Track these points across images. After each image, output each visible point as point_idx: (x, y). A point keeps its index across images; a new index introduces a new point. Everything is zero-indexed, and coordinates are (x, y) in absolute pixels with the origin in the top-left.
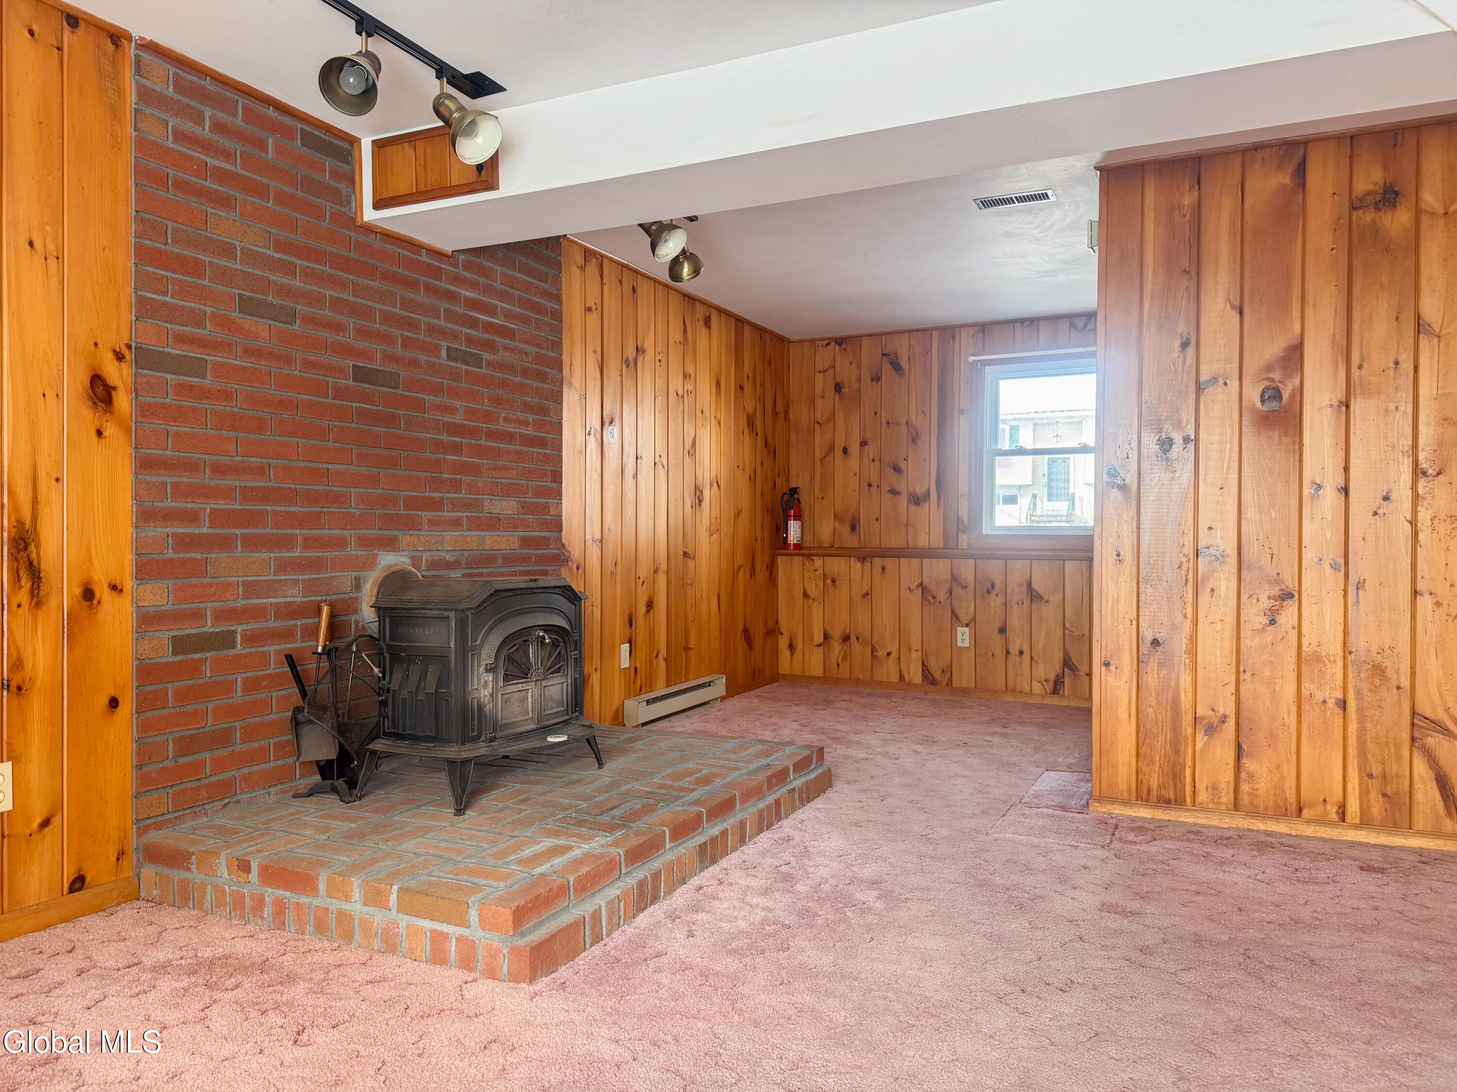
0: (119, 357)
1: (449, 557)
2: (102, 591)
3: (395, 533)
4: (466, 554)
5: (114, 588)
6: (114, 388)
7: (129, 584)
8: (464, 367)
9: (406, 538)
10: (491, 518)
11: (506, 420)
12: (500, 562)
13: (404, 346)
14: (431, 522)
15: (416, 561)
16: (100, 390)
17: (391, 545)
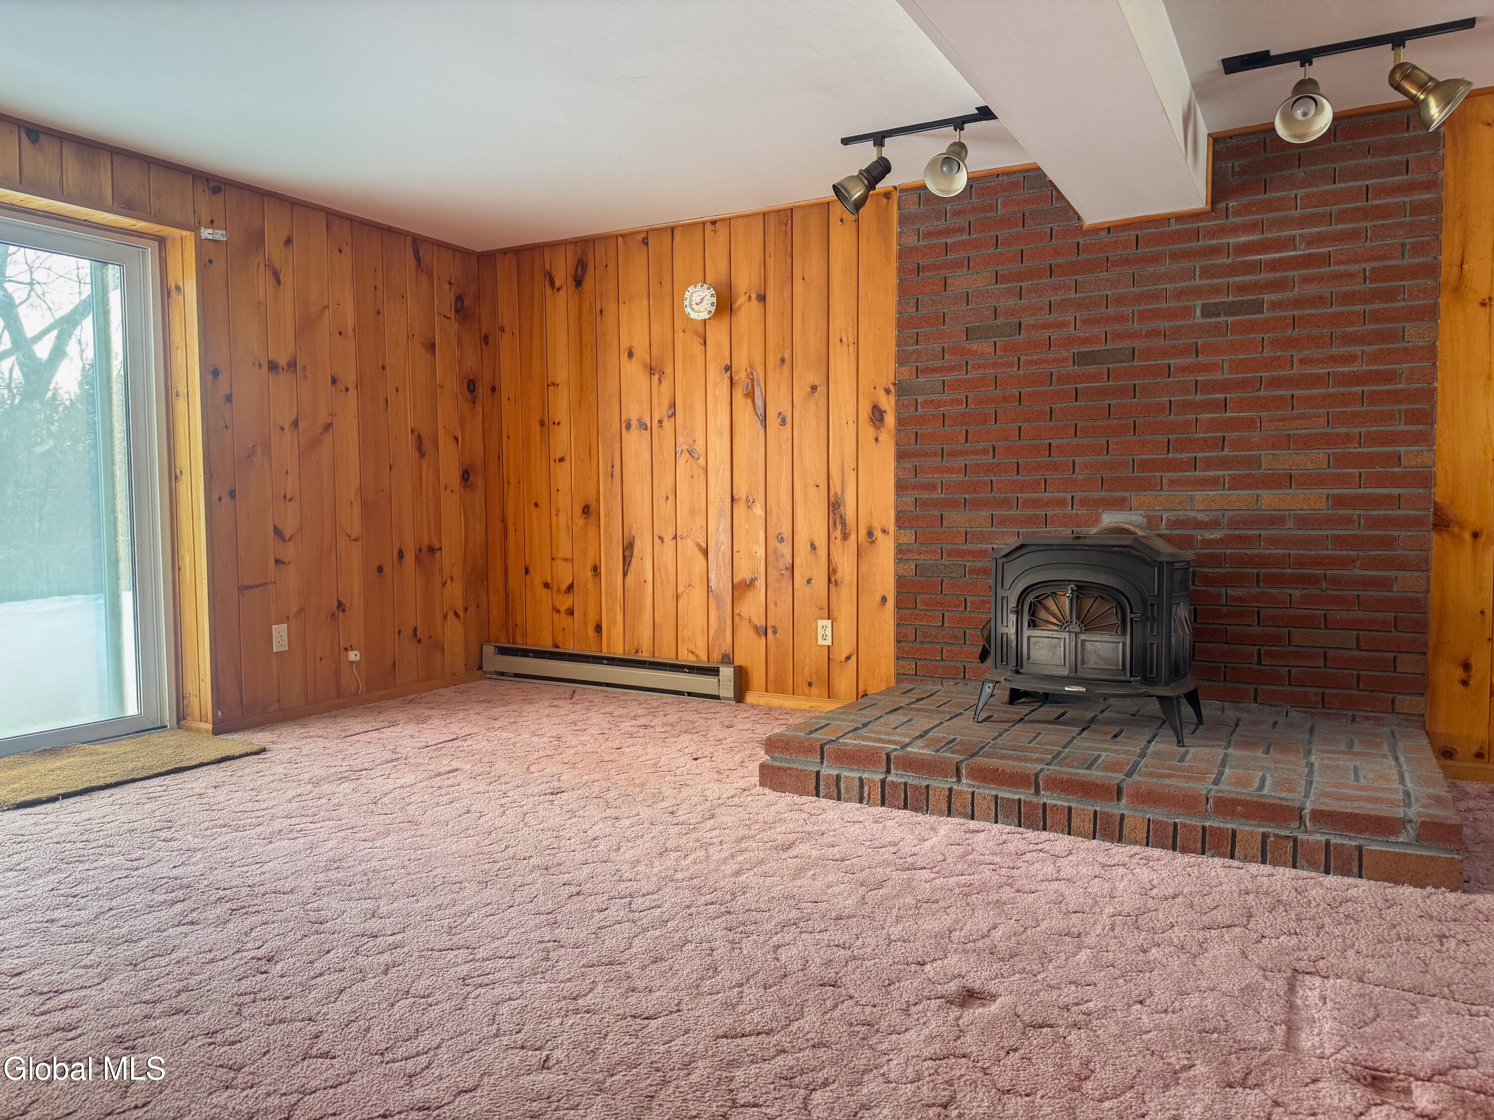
0: (888, 391)
1: (1200, 516)
2: (878, 533)
3: (1127, 494)
4: (1230, 513)
5: (884, 531)
6: (885, 412)
7: (892, 528)
8: (1230, 319)
9: (1136, 498)
10: (1273, 475)
11: (1302, 362)
12: (1290, 524)
13: (1140, 320)
14: (1172, 482)
15: (1152, 522)
16: (877, 414)
17: (1120, 504)
